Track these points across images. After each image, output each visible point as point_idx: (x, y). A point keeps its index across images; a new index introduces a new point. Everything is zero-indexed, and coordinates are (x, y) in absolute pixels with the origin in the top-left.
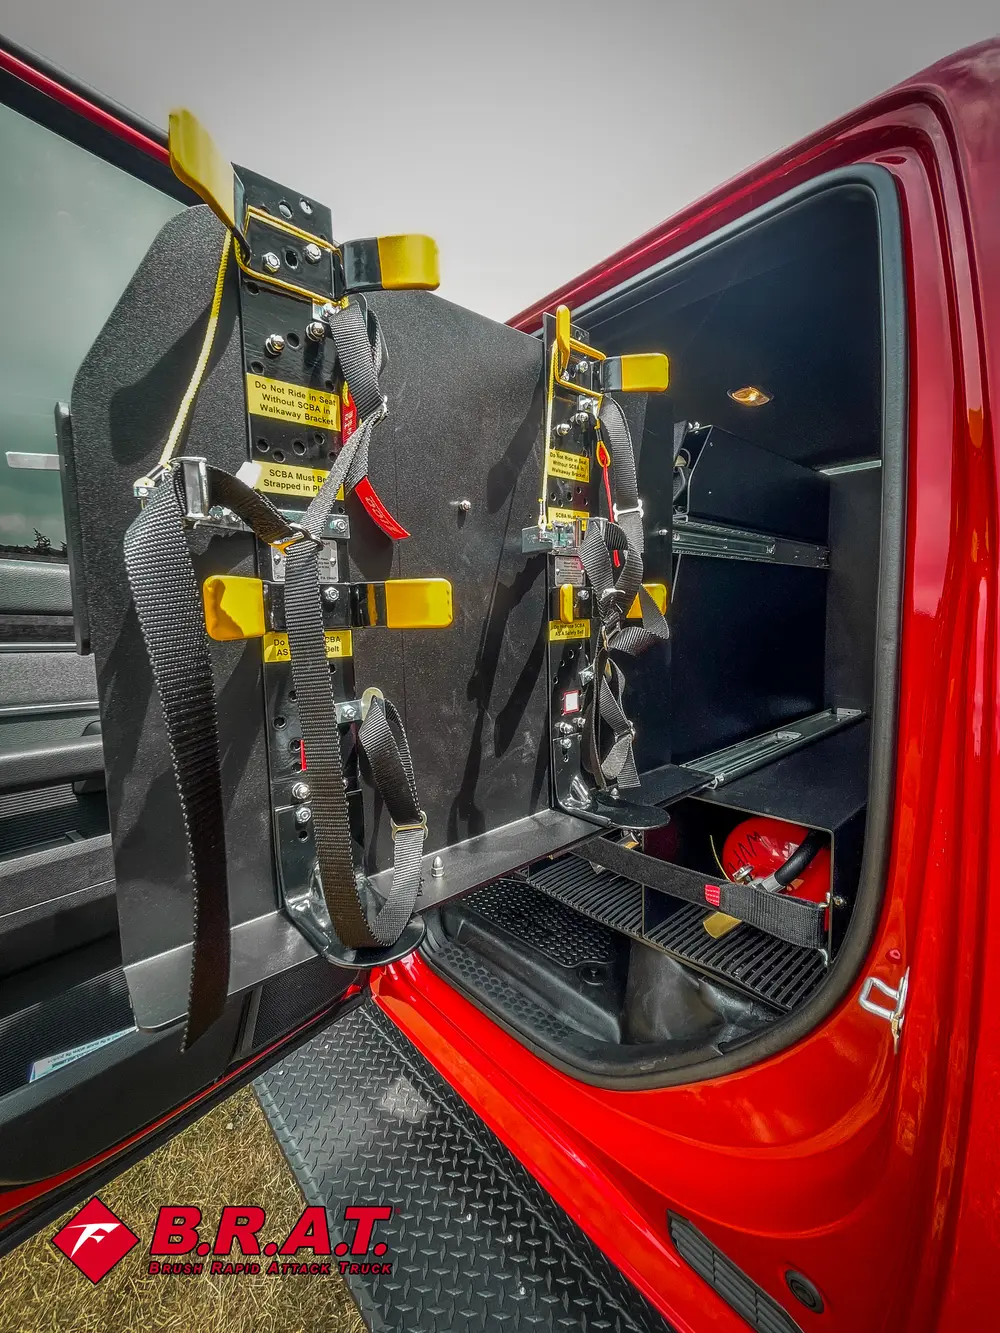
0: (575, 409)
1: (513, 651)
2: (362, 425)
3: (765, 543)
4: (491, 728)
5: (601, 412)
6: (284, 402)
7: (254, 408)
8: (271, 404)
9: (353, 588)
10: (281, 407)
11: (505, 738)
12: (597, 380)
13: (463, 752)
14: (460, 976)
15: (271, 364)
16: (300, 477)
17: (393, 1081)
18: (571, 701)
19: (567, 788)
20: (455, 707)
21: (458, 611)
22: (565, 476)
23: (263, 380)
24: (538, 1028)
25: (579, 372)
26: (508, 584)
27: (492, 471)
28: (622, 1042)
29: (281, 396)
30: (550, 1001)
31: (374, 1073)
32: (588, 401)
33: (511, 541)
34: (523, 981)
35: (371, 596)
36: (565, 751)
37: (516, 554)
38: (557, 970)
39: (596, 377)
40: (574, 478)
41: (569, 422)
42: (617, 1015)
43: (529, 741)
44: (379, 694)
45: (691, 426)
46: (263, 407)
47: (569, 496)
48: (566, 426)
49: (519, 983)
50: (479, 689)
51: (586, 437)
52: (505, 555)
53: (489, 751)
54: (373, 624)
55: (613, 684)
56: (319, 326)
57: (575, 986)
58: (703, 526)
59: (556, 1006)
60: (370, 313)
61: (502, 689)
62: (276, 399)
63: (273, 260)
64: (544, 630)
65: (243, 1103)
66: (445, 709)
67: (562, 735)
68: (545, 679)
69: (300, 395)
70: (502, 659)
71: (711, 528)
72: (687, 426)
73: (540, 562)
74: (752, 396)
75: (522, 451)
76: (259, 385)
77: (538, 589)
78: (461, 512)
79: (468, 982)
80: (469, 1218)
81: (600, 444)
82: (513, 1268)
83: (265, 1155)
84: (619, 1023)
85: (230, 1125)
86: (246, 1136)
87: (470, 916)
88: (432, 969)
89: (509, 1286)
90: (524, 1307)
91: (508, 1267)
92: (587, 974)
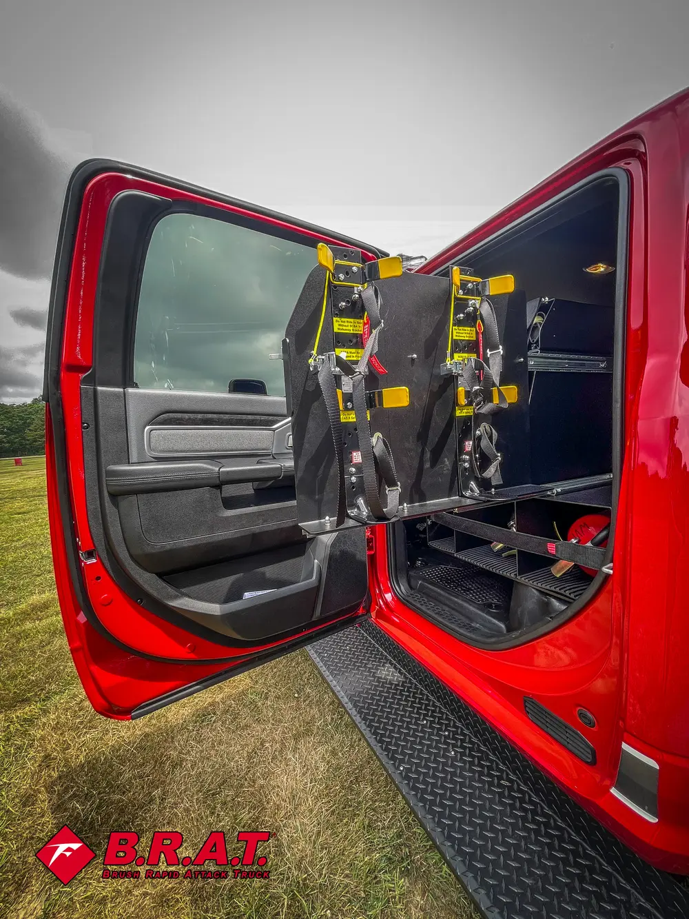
0: (467, 306)
1: (438, 422)
2: (374, 332)
3: (598, 361)
4: (428, 455)
5: (480, 307)
6: (345, 326)
7: (336, 330)
8: (341, 328)
9: (370, 394)
10: (344, 328)
11: (435, 459)
12: (478, 292)
13: (416, 464)
14: (419, 605)
15: (342, 313)
16: (351, 353)
17: (383, 666)
18: (469, 445)
19: (467, 487)
20: (411, 444)
21: (411, 403)
22: (463, 338)
23: (338, 319)
24: (460, 627)
25: (469, 289)
26: (435, 390)
27: (426, 340)
28: (507, 631)
29: (344, 324)
30: (467, 617)
31: (373, 661)
32: (473, 301)
33: (435, 371)
34: (453, 609)
35: (376, 395)
36: (465, 469)
37: (439, 377)
38: (474, 605)
39: (477, 289)
40: (467, 339)
41: (464, 313)
42: (504, 623)
43: (447, 462)
44: (381, 436)
45: (543, 300)
46: (339, 329)
47: (465, 347)
48: (462, 315)
49: (451, 610)
50: (422, 437)
51: (472, 319)
52: (433, 377)
53: (427, 465)
54: (378, 406)
55: (491, 438)
56: (357, 296)
57: (483, 611)
58: (549, 355)
59: (471, 620)
60: (375, 288)
61: (433, 438)
62: (343, 325)
63: (342, 276)
64: (454, 410)
65: (302, 687)
66: (407, 445)
67: (464, 461)
68: (455, 434)
69: (351, 322)
70: (433, 424)
71: (555, 355)
72: (540, 300)
73: (450, 380)
74: (601, 268)
75: (441, 329)
76: (337, 321)
77: (449, 392)
78: (413, 359)
79: (423, 608)
80: (425, 722)
81: (479, 321)
82: (448, 744)
83: (315, 711)
84: (506, 626)
85: (296, 695)
86: (304, 701)
87: (424, 579)
88: (403, 603)
89: (446, 750)
90: (454, 759)
91: (445, 743)
92: (490, 606)
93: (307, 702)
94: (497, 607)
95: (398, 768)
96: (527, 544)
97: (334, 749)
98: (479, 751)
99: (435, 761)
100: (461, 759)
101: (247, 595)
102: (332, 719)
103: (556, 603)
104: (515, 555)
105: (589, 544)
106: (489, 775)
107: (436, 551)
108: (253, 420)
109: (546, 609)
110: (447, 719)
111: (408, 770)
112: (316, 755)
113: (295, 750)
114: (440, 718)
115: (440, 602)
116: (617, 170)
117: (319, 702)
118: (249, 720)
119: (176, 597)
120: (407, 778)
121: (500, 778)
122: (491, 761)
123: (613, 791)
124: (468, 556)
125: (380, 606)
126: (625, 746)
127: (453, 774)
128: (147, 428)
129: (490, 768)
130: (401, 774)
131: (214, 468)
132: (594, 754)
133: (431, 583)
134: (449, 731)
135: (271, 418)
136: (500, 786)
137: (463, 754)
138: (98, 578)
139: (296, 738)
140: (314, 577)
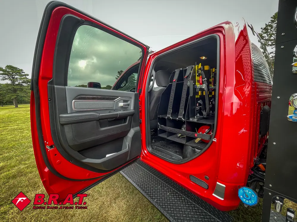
14: (156, 154)
24: (170, 159)
28: (183, 159)
30: (171, 156)
34: (167, 154)
38: (172, 152)
42: (182, 156)
57: (175, 153)
59: (172, 156)
72: (192, 66)
74: (204, 58)
79: (158, 154)
80: (159, 187)
82: (167, 192)
83: (120, 190)
84: (182, 157)
85: (113, 186)
86: (116, 187)
87: (157, 146)
88: (151, 153)
89: (167, 193)
90: (169, 195)
91: (166, 191)
92: (177, 152)
93: (117, 187)
94: (179, 152)
95: (154, 201)
96: (188, 134)
97: (128, 200)
98: (175, 192)
99: (164, 197)
100: (171, 195)
101: (107, 156)
102: (126, 191)
103: (197, 150)
104: (185, 137)
105: (205, 134)
106: (179, 198)
107: (161, 137)
108: (108, 98)
109: (194, 152)
110: (165, 185)
111: (157, 201)
112: (122, 203)
113: (115, 203)
114: (163, 185)
115: (163, 152)
116: (216, 35)
117: (121, 187)
118: (98, 196)
119: (85, 159)
120: (157, 203)
121: (181, 198)
122: (179, 194)
123: (213, 194)
124: (170, 138)
125: (143, 155)
126: (218, 183)
127: (169, 199)
128: (73, 101)
129: (178, 196)
130: (155, 202)
131: (97, 114)
132: (208, 187)
133: (159, 147)
134: (166, 188)
135: (114, 97)
136: (182, 200)
137: (171, 194)
138: (56, 155)
139: (115, 199)
140: (127, 148)
